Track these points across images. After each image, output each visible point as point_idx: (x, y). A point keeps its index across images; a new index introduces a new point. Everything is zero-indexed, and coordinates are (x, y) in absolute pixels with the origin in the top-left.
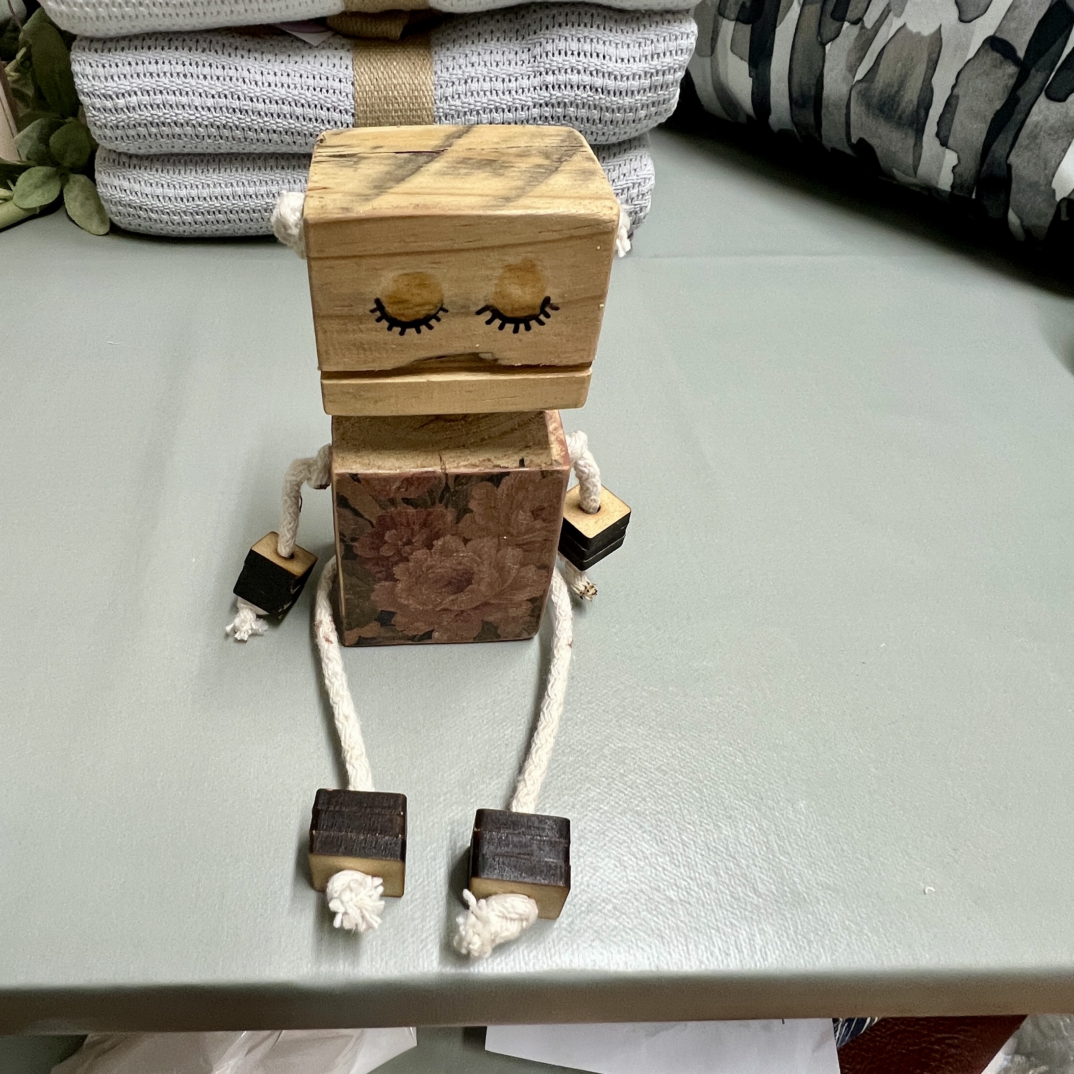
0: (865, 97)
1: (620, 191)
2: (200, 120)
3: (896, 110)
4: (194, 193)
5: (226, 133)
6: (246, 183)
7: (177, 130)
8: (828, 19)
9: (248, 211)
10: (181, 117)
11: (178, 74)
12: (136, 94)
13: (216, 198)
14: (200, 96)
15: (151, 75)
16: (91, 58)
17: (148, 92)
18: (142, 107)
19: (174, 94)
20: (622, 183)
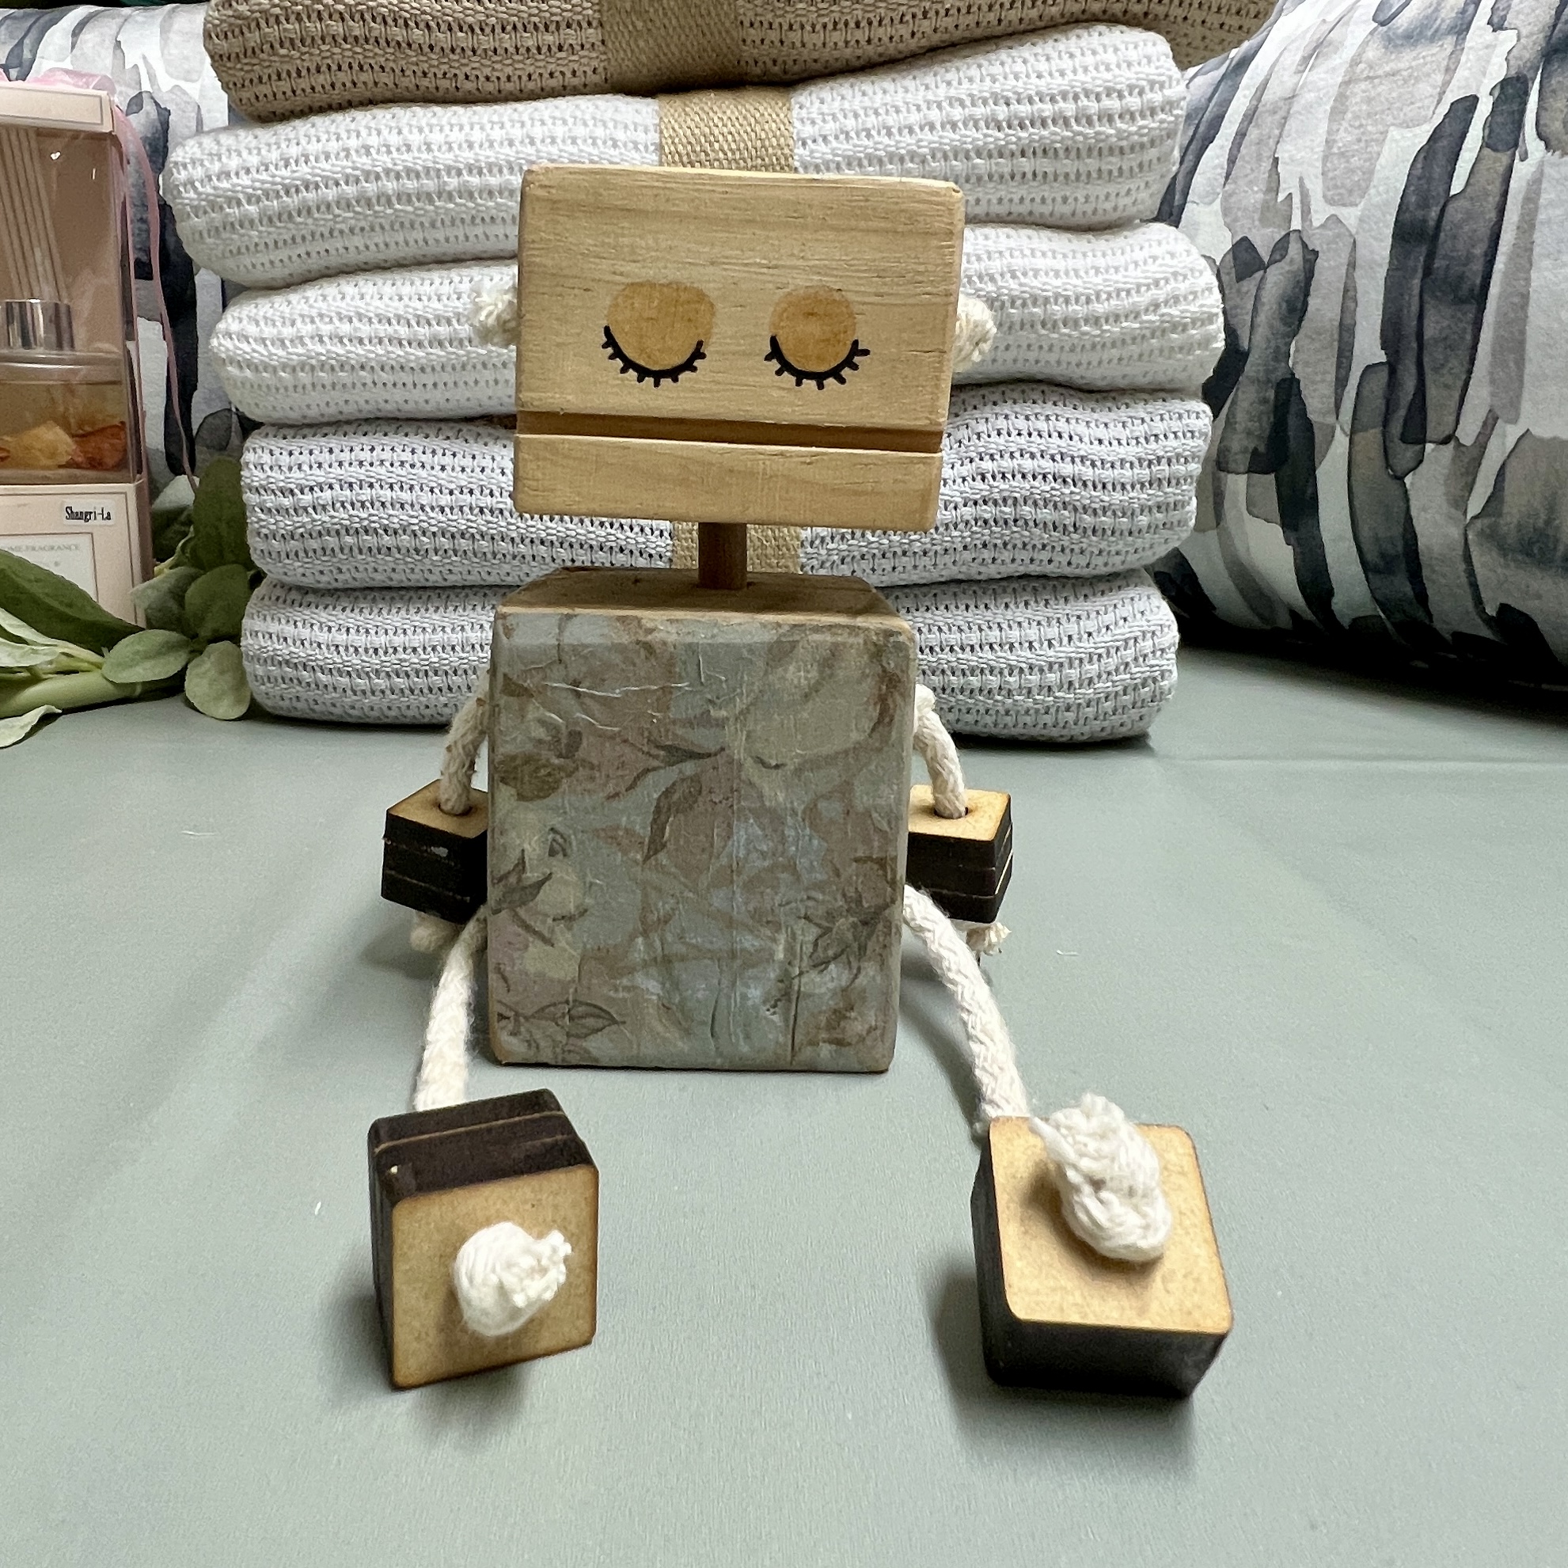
0: (1492, 535)
1: (1121, 644)
2: (425, 525)
4: (399, 640)
5: (464, 544)
7: (387, 540)
8: (1397, 444)
10: (396, 520)
11: (402, 463)
12: (331, 487)
13: (434, 649)
14: (432, 491)
15: (361, 464)
16: (275, 444)
17: (351, 485)
18: (338, 505)
19: (391, 487)
20: (1123, 631)
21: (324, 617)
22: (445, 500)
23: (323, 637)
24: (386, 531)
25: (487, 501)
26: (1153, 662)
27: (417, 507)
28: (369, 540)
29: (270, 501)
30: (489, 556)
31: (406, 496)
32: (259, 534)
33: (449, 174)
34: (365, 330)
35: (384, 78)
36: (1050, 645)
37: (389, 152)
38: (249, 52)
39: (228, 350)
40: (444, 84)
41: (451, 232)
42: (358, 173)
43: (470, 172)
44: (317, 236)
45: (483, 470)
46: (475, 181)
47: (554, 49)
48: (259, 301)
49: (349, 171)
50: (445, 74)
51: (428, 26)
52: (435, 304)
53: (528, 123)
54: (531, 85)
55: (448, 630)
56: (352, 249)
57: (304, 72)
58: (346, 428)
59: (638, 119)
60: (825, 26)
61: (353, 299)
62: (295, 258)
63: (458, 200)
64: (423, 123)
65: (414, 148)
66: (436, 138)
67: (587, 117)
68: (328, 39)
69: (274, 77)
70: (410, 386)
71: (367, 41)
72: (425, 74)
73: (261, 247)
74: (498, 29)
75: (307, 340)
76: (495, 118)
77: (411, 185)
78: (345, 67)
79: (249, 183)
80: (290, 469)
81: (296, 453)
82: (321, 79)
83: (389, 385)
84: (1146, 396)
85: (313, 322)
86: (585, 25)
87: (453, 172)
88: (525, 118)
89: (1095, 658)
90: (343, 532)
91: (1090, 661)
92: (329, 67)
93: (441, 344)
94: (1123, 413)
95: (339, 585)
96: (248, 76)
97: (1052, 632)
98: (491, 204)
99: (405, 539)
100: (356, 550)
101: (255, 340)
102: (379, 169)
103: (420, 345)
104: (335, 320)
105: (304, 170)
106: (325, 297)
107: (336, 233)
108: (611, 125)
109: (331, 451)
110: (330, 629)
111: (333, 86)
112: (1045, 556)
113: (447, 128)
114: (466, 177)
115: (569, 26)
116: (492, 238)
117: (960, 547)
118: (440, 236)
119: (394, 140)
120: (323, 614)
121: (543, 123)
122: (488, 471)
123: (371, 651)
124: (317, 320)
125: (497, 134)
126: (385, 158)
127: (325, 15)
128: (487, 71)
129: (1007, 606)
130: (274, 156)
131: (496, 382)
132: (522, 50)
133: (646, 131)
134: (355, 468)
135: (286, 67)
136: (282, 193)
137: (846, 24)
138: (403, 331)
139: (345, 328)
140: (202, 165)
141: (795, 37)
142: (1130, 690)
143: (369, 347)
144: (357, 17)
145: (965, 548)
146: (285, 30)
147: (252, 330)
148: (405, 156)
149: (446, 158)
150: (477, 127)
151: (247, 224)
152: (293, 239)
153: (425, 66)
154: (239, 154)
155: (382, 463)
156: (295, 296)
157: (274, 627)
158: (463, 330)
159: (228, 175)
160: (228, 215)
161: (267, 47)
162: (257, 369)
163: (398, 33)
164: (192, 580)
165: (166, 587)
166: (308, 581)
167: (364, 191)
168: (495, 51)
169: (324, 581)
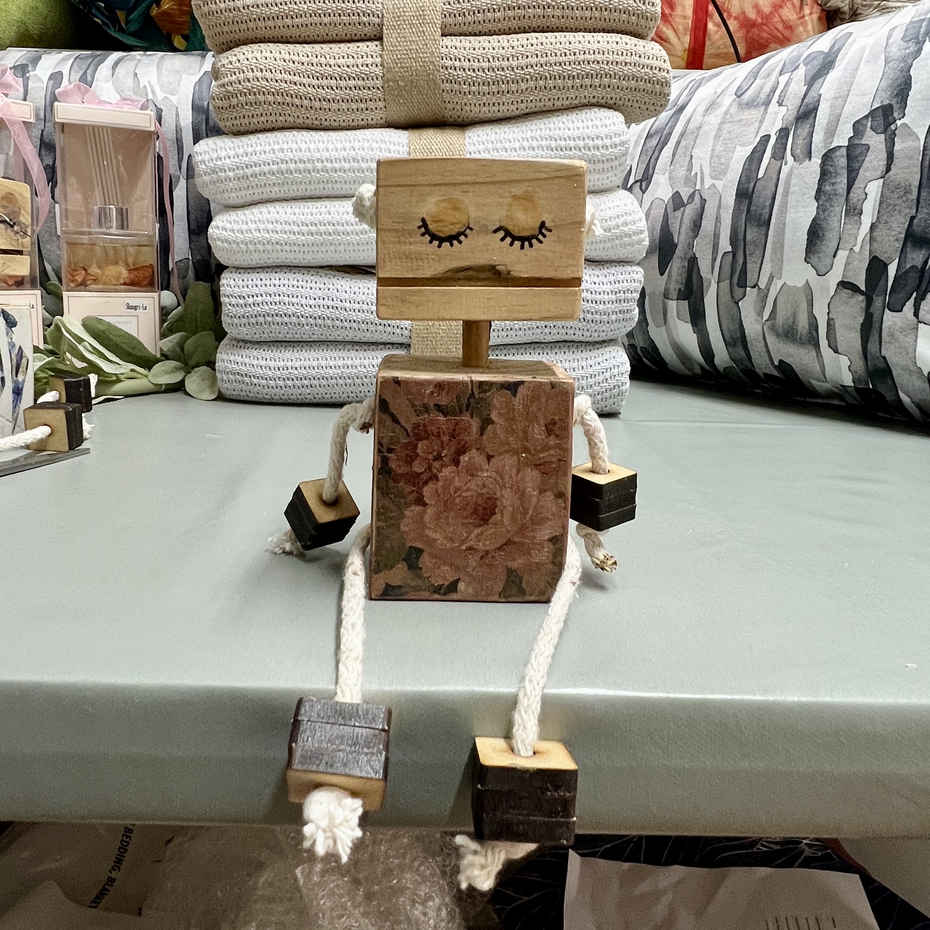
0: (773, 328)
1: (605, 370)
2: (303, 313)
3: (797, 334)
4: (289, 364)
5: (320, 321)
6: (329, 358)
7: (286, 319)
8: (736, 288)
9: (327, 378)
10: (290, 310)
11: (293, 286)
12: (262, 296)
13: (305, 368)
14: (306, 298)
15: (275, 286)
16: (236, 276)
17: (270, 295)
18: (264, 303)
19: (288, 296)
20: (605, 365)
21: (255, 353)
22: (312, 302)
23: (255, 362)
24: (285, 315)
25: (330, 303)
26: (618, 379)
27: (300, 305)
28: (278, 319)
29: (233, 301)
30: (331, 327)
31: (295, 300)
32: (228, 316)
33: (318, 162)
34: (279, 227)
35: (290, 119)
36: (574, 370)
37: (292, 152)
39: (217, 234)
40: (316, 122)
41: (317, 186)
42: (278, 160)
43: (327, 161)
44: (259, 186)
45: (329, 289)
46: (329, 165)
47: (364, 109)
48: (231, 213)
49: (274, 159)
50: (316, 118)
51: (310, 99)
52: (310, 217)
53: (352, 141)
54: (354, 124)
55: (311, 360)
56: (274, 192)
57: (255, 116)
58: (267, 270)
59: (400, 141)
60: (480, 104)
61: (273, 213)
62: (248, 196)
63: (322, 173)
64: (307, 139)
65: (303, 150)
66: (312, 146)
67: (378, 139)
68: (267, 103)
69: (242, 117)
70: (297, 252)
71: (283, 104)
72: (308, 118)
73: (234, 190)
74: (340, 101)
75: (253, 231)
76: (338, 138)
77: (301, 166)
78: (273, 114)
79: (229, 163)
80: (243, 287)
81: (246, 280)
82: (262, 119)
83: (289, 252)
84: (616, 264)
85: (256, 223)
86: (378, 100)
87: (320, 161)
88: (351, 139)
89: (593, 376)
90: (266, 315)
91: (591, 377)
92: (266, 114)
93: (312, 234)
94: (606, 271)
96: (230, 117)
97: (575, 365)
98: (336, 175)
99: (294, 319)
100: (272, 324)
101: (230, 230)
102: (288, 159)
103: (303, 234)
104: (266, 223)
105: (255, 158)
106: (261, 213)
107: (267, 185)
108: (388, 143)
109: (261, 280)
110: (258, 358)
111: (267, 121)
112: (572, 332)
113: (317, 141)
114: (325, 163)
115: (371, 100)
116: (335, 189)
117: (535, 327)
118: (313, 187)
119: (294, 146)
121: (359, 141)
122: (331, 290)
123: (277, 369)
124: (258, 222)
125: (339, 146)
126: (290, 154)
127: (266, 93)
128: (335, 118)
129: (556, 353)
131: (336, 251)
132: (350, 110)
133: (403, 146)
134: (272, 287)
135: (247, 113)
136: (245, 167)
137: (489, 104)
138: (296, 229)
139: (270, 226)
140: (209, 154)
141: (468, 108)
142: (608, 390)
143: (280, 235)
144: (280, 94)
145: (537, 327)
146: (248, 98)
147: (228, 226)
148: (299, 154)
149: (317, 155)
150: (330, 142)
151: (228, 180)
152: (248, 187)
153: (308, 115)
154: (226, 150)
155: (284, 285)
156: (247, 212)
157: (232, 358)
158: (322, 229)
159: (220, 159)
160: (220, 176)
161: (240, 105)
162: (230, 244)
163: (297, 101)
164: (187, 338)
165: (175, 341)
166: (248, 337)
167: (280, 168)
168: (339, 110)
169: (257, 337)
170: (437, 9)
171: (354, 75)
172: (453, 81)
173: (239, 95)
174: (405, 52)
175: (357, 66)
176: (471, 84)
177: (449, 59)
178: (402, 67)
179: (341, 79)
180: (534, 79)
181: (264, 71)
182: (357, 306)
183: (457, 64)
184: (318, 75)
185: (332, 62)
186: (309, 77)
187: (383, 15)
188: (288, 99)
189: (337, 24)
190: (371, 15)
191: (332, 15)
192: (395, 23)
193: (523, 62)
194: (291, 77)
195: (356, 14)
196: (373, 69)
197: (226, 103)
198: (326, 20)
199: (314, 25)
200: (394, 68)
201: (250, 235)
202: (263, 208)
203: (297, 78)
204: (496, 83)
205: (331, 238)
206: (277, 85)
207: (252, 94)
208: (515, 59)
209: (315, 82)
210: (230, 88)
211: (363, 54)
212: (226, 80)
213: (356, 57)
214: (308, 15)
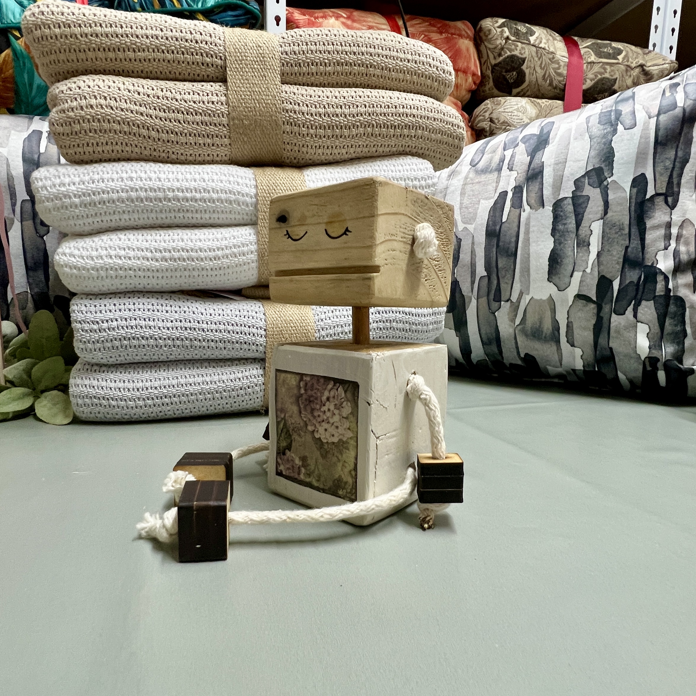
0: (523, 331)
2: (160, 335)
4: (148, 384)
5: (178, 343)
6: (188, 376)
7: (144, 342)
8: (492, 302)
9: (187, 395)
10: (147, 333)
11: (149, 310)
12: (116, 320)
13: (165, 387)
14: (163, 321)
15: (130, 310)
16: (87, 302)
17: (126, 319)
18: (120, 328)
19: (145, 320)
21: (112, 376)
22: (169, 325)
23: (113, 385)
24: (143, 338)
25: (188, 325)
27: (157, 328)
28: (135, 342)
29: (86, 326)
30: (189, 347)
31: (151, 323)
32: (81, 341)
33: (169, 191)
34: (131, 254)
35: (137, 150)
37: (142, 180)
38: (74, 133)
39: (64, 261)
40: (163, 155)
41: (169, 215)
42: (128, 188)
43: (178, 191)
44: (108, 213)
45: (185, 312)
46: (180, 194)
47: (211, 145)
48: (79, 240)
49: (123, 187)
50: (164, 151)
51: (158, 131)
52: (163, 244)
53: (202, 173)
54: (200, 159)
55: (171, 379)
56: (123, 220)
57: (100, 144)
59: (246, 176)
60: (316, 147)
61: (124, 240)
62: (96, 222)
63: (173, 202)
64: (156, 170)
65: (153, 179)
66: (162, 176)
67: (226, 173)
68: (112, 131)
69: (85, 145)
70: (151, 277)
71: (130, 134)
72: (155, 150)
73: (80, 217)
74: (188, 135)
75: (104, 257)
77: (152, 194)
78: (119, 144)
79: (75, 189)
80: (96, 313)
81: (98, 306)
82: (108, 148)
83: (142, 277)
85: (106, 250)
86: (223, 137)
87: (171, 190)
90: (122, 339)
92: (112, 143)
93: (166, 260)
95: (118, 362)
96: (73, 143)
98: (187, 204)
99: (152, 342)
100: (128, 347)
101: (79, 257)
102: (137, 187)
103: (157, 260)
104: (117, 249)
105: (102, 185)
106: (111, 240)
107: (116, 213)
108: (236, 177)
110: (115, 381)
111: (113, 151)
113: (167, 173)
114: (176, 193)
115: (217, 137)
118: (164, 216)
119: (143, 175)
120: (112, 375)
121: (208, 174)
122: (187, 312)
123: (136, 390)
124: (109, 249)
125: (188, 176)
126: (140, 183)
127: (112, 121)
128: (182, 151)
130: (87, 178)
131: (190, 276)
132: (198, 144)
133: (250, 180)
134: (127, 312)
135: (92, 141)
136: (91, 194)
138: (149, 255)
139: (122, 253)
143: (134, 261)
144: (126, 124)
146: (92, 125)
147: (76, 252)
148: (149, 182)
149: (168, 184)
150: (180, 173)
151: (73, 206)
152: (96, 214)
153: (155, 147)
155: (139, 309)
156: (96, 239)
157: (87, 382)
158: (176, 255)
159: (64, 185)
160: (64, 202)
161: (83, 132)
162: (79, 269)
163: (144, 132)
164: (34, 365)
165: (22, 368)
166: (104, 361)
167: (131, 196)
168: (186, 143)
169: (112, 361)
170: (276, 57)
171: (201, 111)
172: (293, 123)
173: (81, 121)
174: (249, 93)
175: (203, 102)
176: (310, 127)
177: (289, 103)
178: (247, 107)
179: (188, 114)
180: (363, 126)
181: (108, 98)
182: (214, 327)
183: (296, 107)
184: (165, 107)
185: (178, 97)
186: (155, 109)
187: (225, 58)
188: (135, 129)
189: (181, 62)
190: (214, 57)
191: (175, 52)
192: (238, 66)
193: (354, 110)
194: (137, 108)
195: (199, 54)
196: (219, 106)
197: (67, 129)
198: (169, 56)
199: (157, 60)
200: (239, 107)
201: (101, 261)
202: (114, 236)
203: (143, 109)
204: (331, 127)
205: (185, 264)
206: (123, 113)
207: (96, 121)
208: (347, 107)
209: (162, 114)
210: (71, 114)
211: (208, 92)
212: (66, 105)
213: (201, 94)
214: (151, 50)
